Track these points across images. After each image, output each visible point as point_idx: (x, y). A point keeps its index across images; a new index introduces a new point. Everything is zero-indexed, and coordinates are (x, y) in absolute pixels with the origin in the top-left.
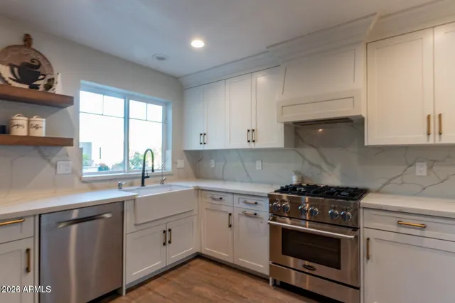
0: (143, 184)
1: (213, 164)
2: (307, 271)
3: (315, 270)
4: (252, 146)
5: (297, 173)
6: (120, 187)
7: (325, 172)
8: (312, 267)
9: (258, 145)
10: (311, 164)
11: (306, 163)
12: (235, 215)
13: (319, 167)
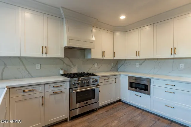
2: (86, 105)
5: (62, 69)
7: (72, 68)
8: (86, 102)
10: (66, 65)
11: (65, 64)
13: (70, 66)
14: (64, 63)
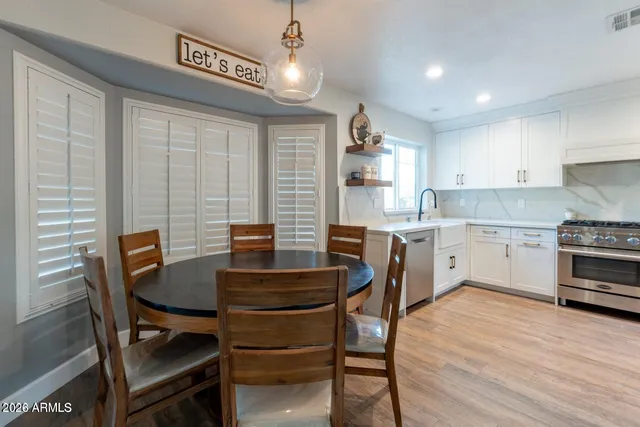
0: (419, 219)
1: (462, 202)
3: (610, 288)
4: (523, 185)
5: (571, 210)
6: (408, 220)
7: (602, 208)
8: (607, 286)
9: (529, 185)
10: (585, 200)
11: (580, 200)
12: (514, 246)
13: (595, 204)
14: (578, 196)
